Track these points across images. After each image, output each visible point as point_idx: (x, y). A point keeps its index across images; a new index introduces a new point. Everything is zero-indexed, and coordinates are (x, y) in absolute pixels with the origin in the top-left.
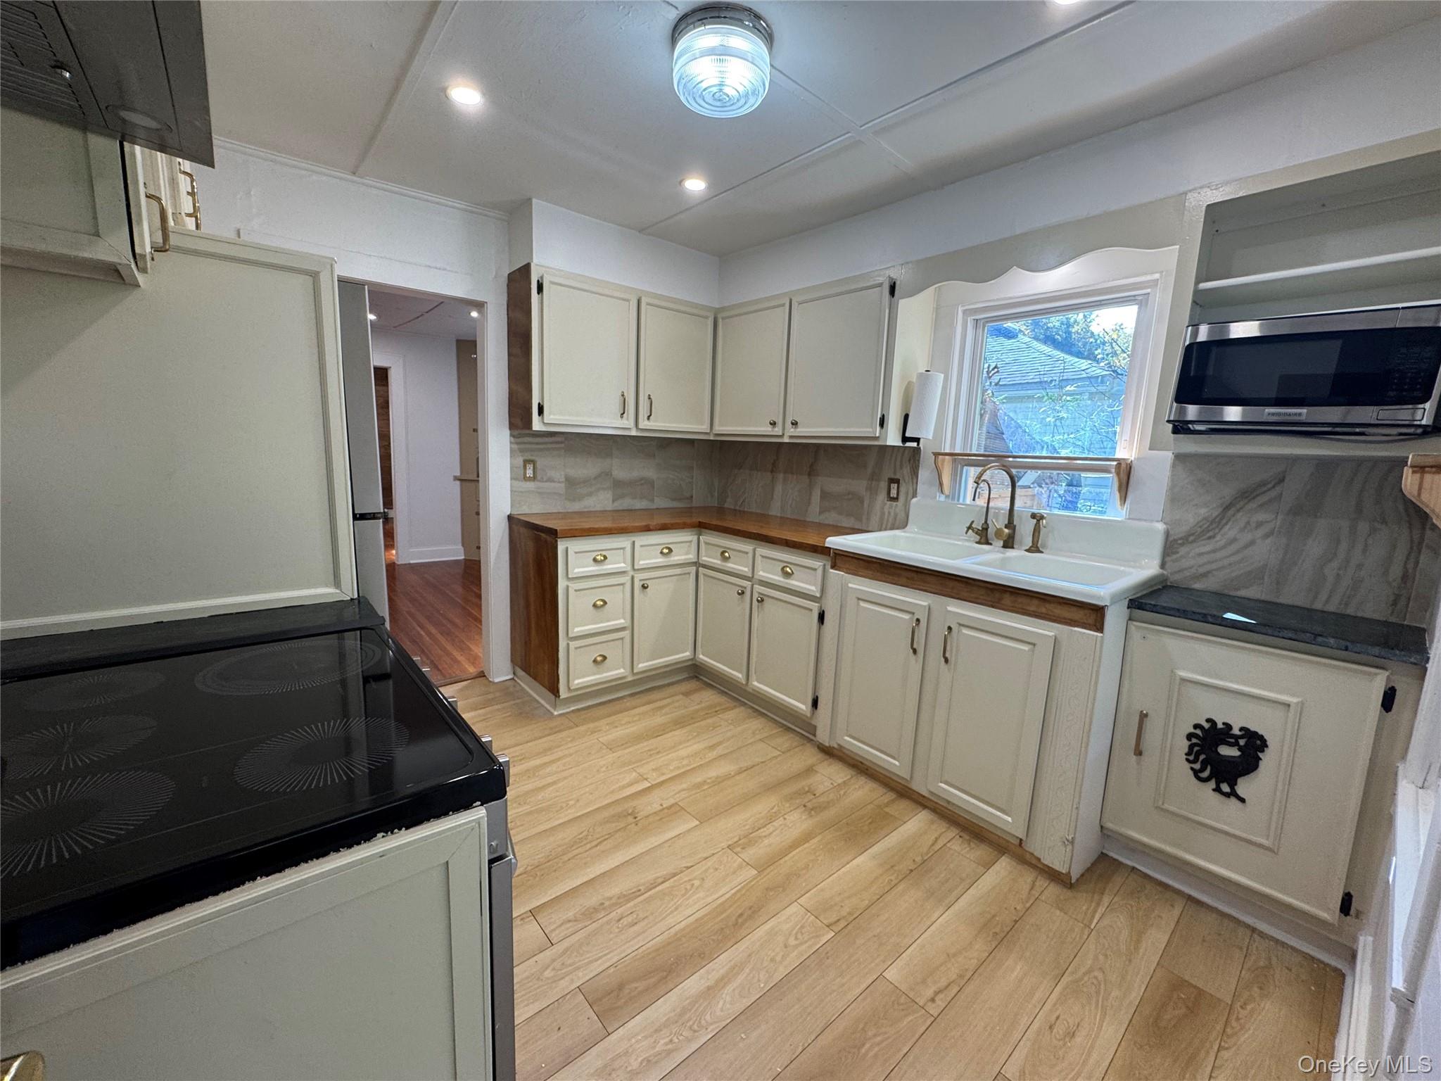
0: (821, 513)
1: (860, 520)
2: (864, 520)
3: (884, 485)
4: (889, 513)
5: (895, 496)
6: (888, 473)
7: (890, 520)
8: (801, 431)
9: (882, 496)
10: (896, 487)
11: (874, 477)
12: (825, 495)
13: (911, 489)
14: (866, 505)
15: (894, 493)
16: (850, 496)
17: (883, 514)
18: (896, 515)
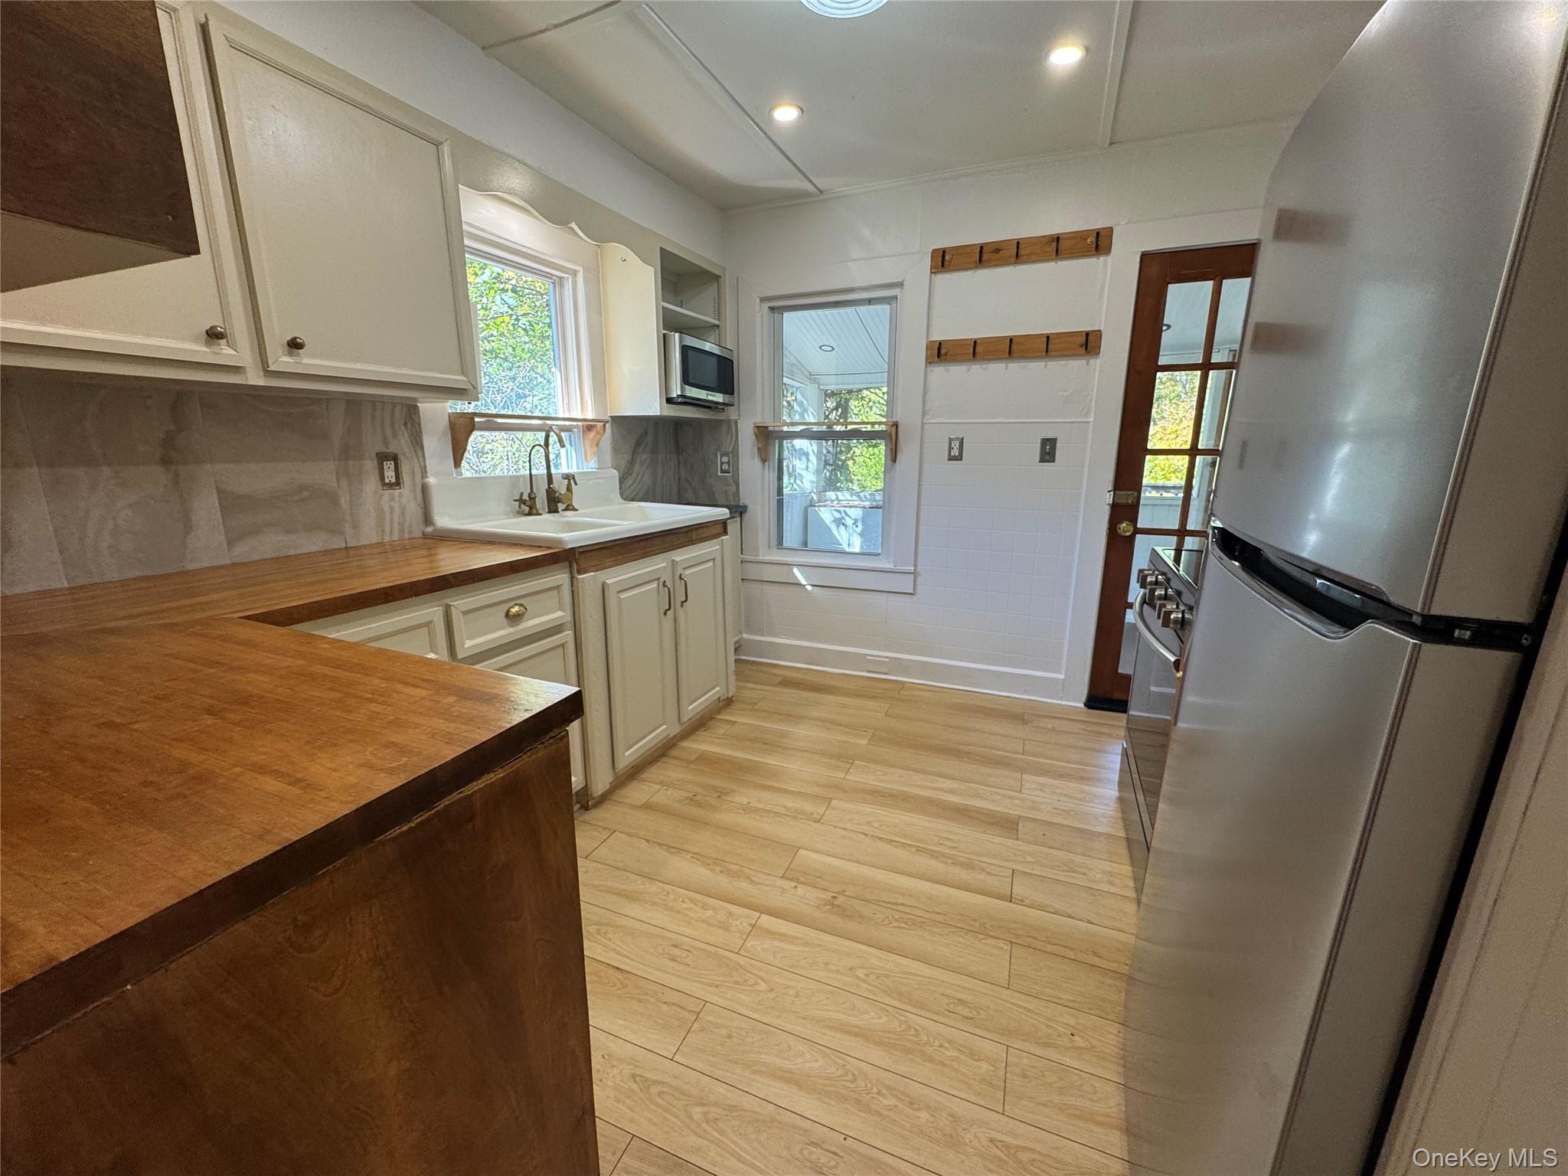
0: (231, 543)
1: (336, 531)
2: (348, 528)
3: (370, 465)
4: (392, 508)
5: (393, 480)
6: (373, 444)
7: (396, 519)
8: (308, 362)
9: (371, 485)
10: (392, 467)
11: (349, 453)
12: (231, 504)
13: (417, 465)
14: (344, 502)
15: (390, 475)
16: (305, 494)
17: (380, 511)
18: (403, 510)
